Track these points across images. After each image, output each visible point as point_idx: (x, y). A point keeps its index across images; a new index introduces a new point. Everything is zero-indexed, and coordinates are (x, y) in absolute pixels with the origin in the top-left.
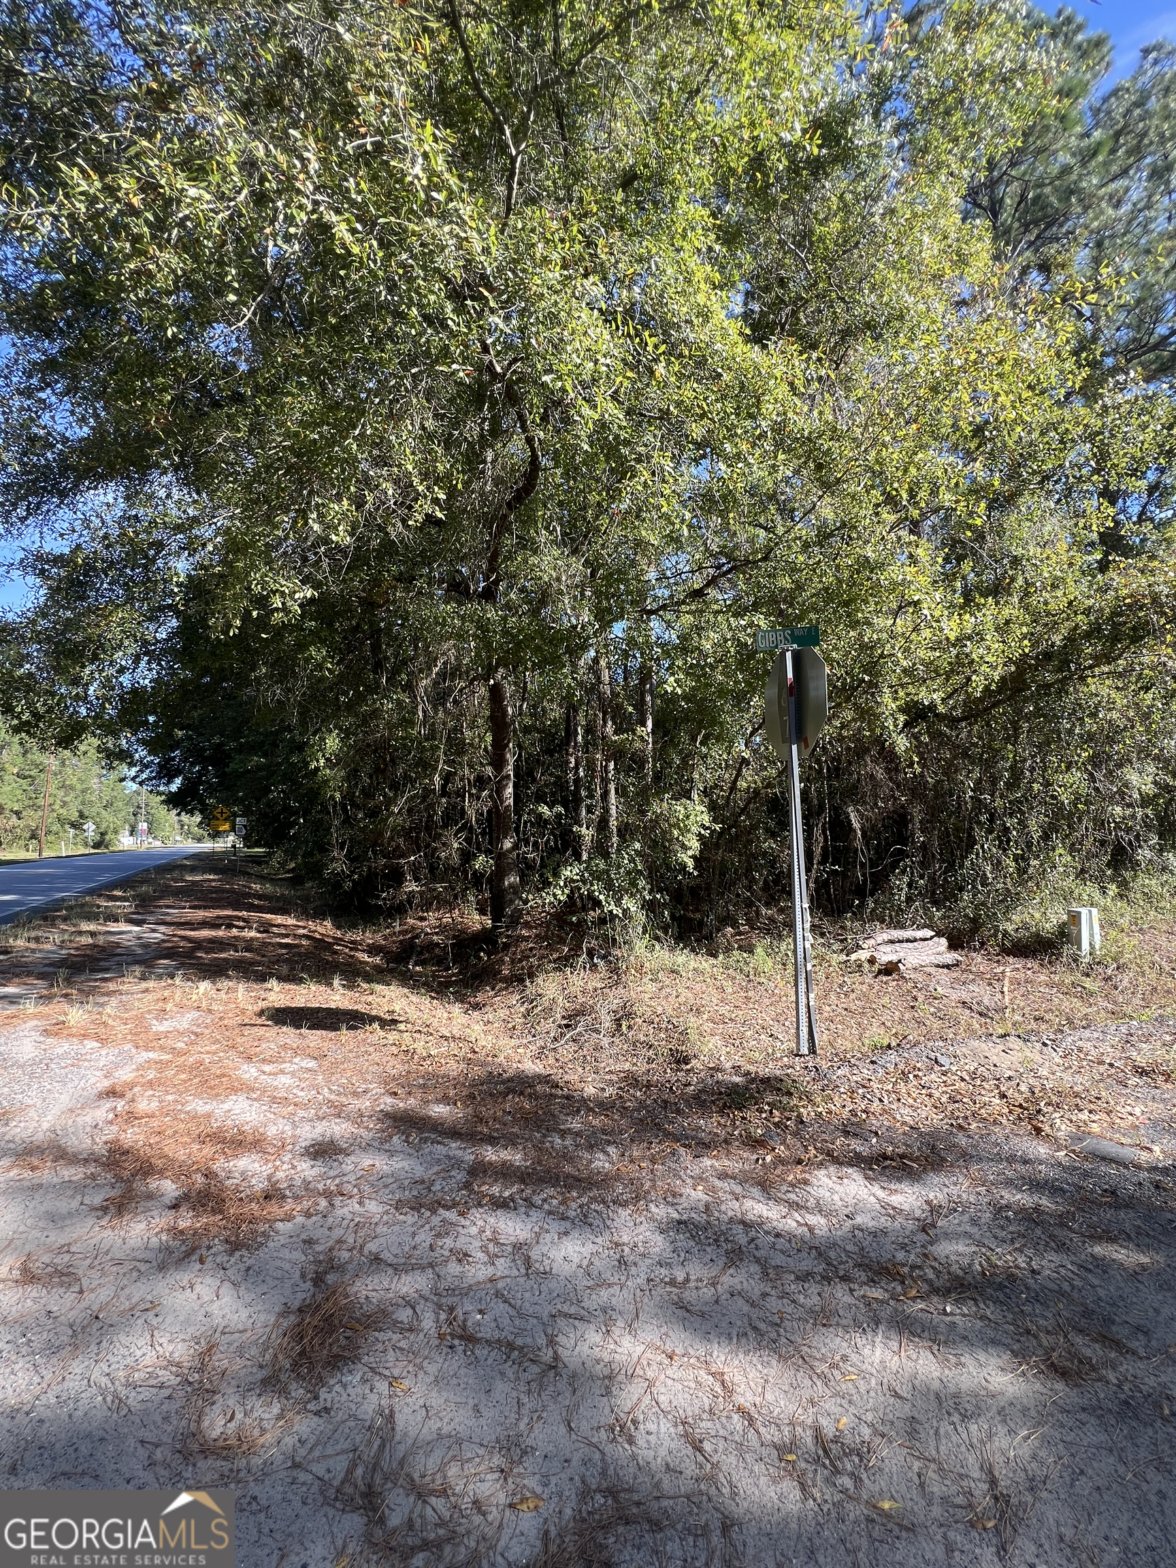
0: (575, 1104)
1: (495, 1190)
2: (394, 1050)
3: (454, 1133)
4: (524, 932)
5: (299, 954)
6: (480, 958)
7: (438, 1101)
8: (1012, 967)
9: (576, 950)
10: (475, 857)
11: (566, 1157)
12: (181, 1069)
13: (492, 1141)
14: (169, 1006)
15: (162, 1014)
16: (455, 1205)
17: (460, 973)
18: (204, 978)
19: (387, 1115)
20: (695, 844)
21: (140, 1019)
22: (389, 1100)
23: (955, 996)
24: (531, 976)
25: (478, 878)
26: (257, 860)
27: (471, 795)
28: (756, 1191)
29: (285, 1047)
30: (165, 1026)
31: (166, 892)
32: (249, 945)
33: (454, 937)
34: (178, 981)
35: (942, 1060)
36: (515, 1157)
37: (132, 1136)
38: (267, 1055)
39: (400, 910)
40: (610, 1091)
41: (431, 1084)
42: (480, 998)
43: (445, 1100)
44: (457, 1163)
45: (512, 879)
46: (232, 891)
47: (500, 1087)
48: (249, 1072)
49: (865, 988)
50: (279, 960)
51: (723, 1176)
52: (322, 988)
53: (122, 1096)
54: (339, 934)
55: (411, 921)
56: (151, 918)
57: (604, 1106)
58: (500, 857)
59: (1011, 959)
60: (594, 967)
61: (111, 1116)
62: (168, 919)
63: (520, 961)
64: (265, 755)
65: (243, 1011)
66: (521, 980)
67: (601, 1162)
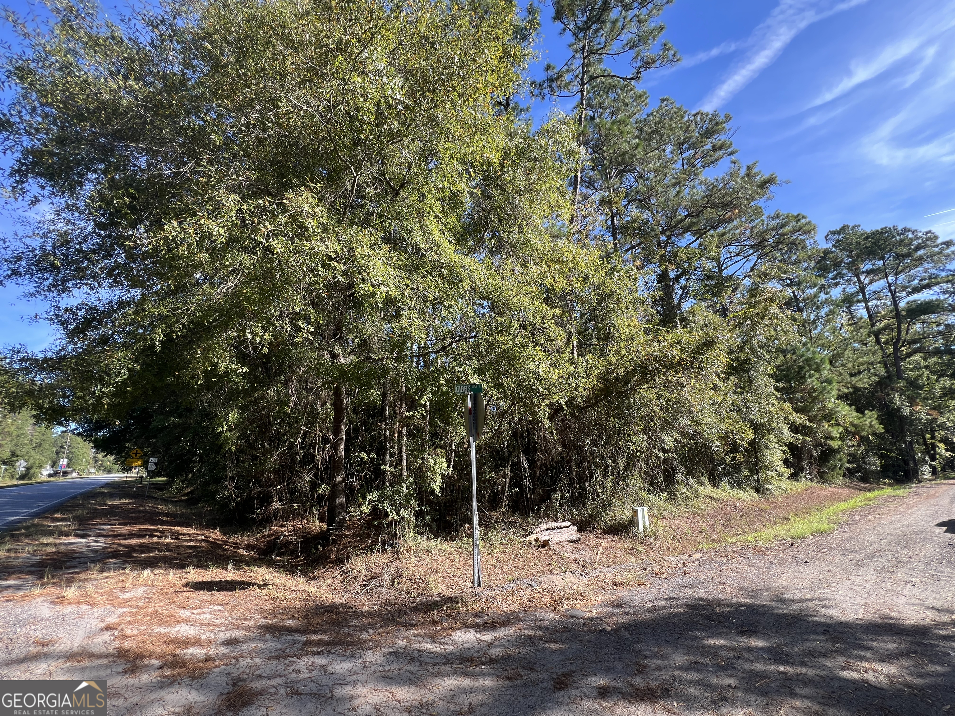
0: (357, 614)
1: (315, 649)
2: (266, 597)
3: (296, 630)
4: (347, 533)
5: (202, 552)
6: (317, 549)
7: (289, 619)
8: (606, 541)
9: (375, 542)
10: (319, 486)
11: (349, 635)
12: (146, 615)
13: (315, 632)
14: (127, 585)
15: (123, 589)
16: (295, 655)
17: (305, 559)
18: (145, 568)
19: (263, 626)
20: (439, 479)
21: (110, 593)
22: (264, 620)
23: (572, 557)
24: (348, 558)
25: (321, 498)
26: (158, 487)
27: (319, 447)
28: (428, 640)
29: (204, 601)
30: (127, 596)
31: (96, 514)
32: (168, 547)
33: (303, 537)
34: (127, 571)
35: (534, 584)
36: (325, 637)
37: (127, 645)
38: (194, 605)
39: (266, 521)
40: (376, 608)
41: (287, 612)
42: (316, 573)
43: (293, 618)
44: (298, 642)
45: (341, 500)
46: (144, 511)
47: (322, 610)
48: (185, 614)
49: (529, 556)
50: (189, 556)
51: (415, 636)
52: (221, 570)
53: (115, 629)
54: (225, 538)
55: (275, 528)
56: (93, 534)
57: (370, 614)
58: (334, 486)
59: (607, 536)
60: (384, 551)
61: (113, 638)
62: (104, 533)
63: (342, 550)
64: (180, 416)
65: (175, 585)
66: (342, 562)
67: (365, 636)
